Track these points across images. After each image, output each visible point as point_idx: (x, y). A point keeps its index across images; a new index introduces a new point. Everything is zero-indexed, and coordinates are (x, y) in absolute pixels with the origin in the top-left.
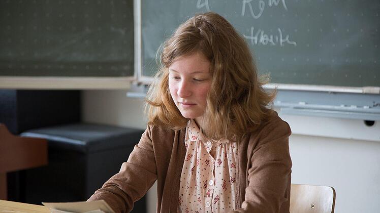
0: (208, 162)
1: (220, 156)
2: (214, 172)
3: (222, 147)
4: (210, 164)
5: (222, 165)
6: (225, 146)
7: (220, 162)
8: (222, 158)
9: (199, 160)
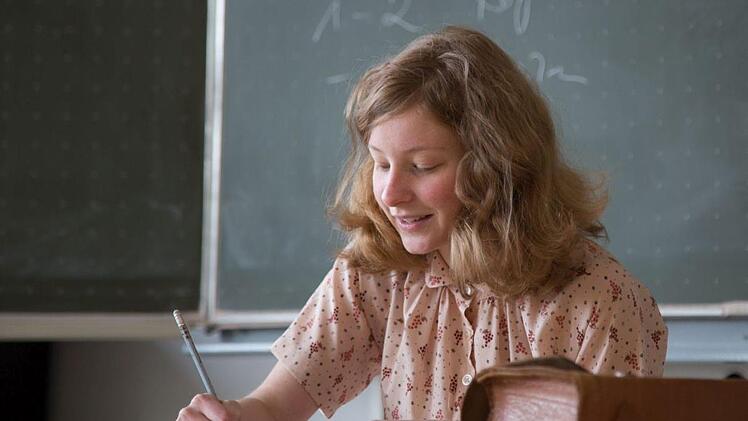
0: (459, 335)
1: (490, 323)
2: (472, 358)
3: (493, 305)
4: (464, 341)
5: (493, 343)
6: (500, 305)
7: (488, 337)
8: (494, 330)
9: (443, 328)
